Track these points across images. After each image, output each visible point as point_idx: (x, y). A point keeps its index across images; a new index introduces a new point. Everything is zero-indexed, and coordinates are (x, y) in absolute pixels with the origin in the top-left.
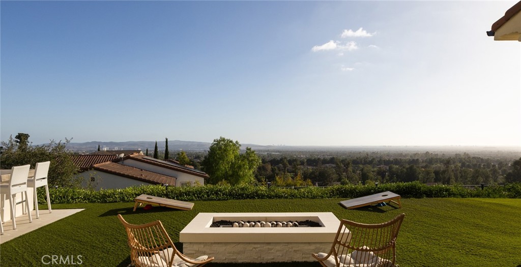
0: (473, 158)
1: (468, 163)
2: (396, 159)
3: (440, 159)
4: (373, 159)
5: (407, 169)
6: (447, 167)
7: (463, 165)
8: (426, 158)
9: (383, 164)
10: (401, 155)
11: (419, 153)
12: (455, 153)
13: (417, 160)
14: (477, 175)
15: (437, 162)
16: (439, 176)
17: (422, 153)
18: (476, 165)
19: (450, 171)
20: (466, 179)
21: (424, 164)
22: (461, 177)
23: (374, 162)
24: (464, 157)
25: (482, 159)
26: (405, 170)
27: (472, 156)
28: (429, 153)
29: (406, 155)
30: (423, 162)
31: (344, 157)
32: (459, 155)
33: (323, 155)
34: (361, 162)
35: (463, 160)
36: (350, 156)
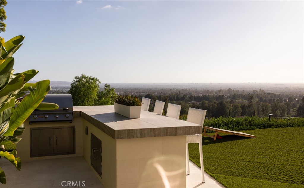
0: (268, 94)
1: (264, 99)
2: (205, 95)
3: (241, 95)
4: (185, 95)
5: (218, 104)
6: (251, 102)
7: (261, 100)
8: (229, 95)
9: (194, 99)
10: (207, 91)
11: (223, 89)
12: (252, 90)
13: (223, 96)
14: (276, 108)
15: (239, 97)
16: (245, 110)
17: (225, 89)
18: (271, 99)
19: (254, 106)
20: (267, 112)
21: (229, 100)
22: (263, 110)
23: (186, 98)
24: (260, 93)
25: (275, 95)
26: (216, 105)
27: (266, 92)
28: (231, 90)
29: (212, 92)
30: (227, 98)
31: (156, 93)
32: (256, 91)
33: (137, 92)
34: (174, 98)
35: (260, 95)
36: (162, 93)
